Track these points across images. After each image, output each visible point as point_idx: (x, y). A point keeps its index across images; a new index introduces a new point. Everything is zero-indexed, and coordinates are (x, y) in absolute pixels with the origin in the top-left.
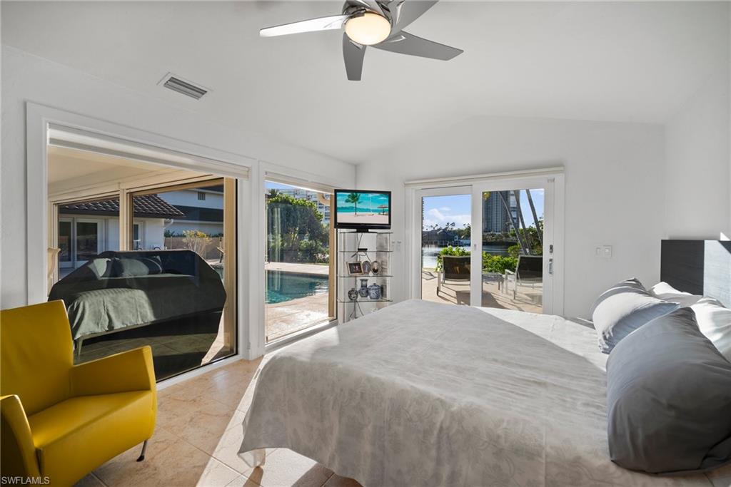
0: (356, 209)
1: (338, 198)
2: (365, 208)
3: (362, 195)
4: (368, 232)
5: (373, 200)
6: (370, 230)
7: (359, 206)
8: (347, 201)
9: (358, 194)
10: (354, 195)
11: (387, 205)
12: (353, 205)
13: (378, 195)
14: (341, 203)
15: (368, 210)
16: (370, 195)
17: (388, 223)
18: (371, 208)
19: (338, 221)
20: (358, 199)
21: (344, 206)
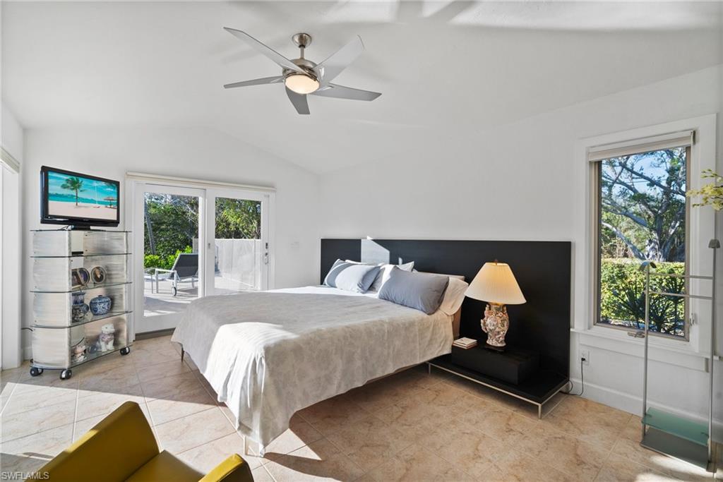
0: (77, 199)
1: (50, 181)
2: (90, 198)
3: (85, 182)
4: (89, 229)
5: (99, 189)
6: (92, 228)
7: (80, 195)
8: (64, 187)
9: (80, 179)
10: (75, 180)
11: (116, 198)
12: (73, 192)
13: (103, 184)
14: (54, 188)
15: (93, 201)
16: (96, 184)
17: (115, 219)
18: (97, 199)
19: (51, 213)
20: (79, 187)
21: (59, 193)
